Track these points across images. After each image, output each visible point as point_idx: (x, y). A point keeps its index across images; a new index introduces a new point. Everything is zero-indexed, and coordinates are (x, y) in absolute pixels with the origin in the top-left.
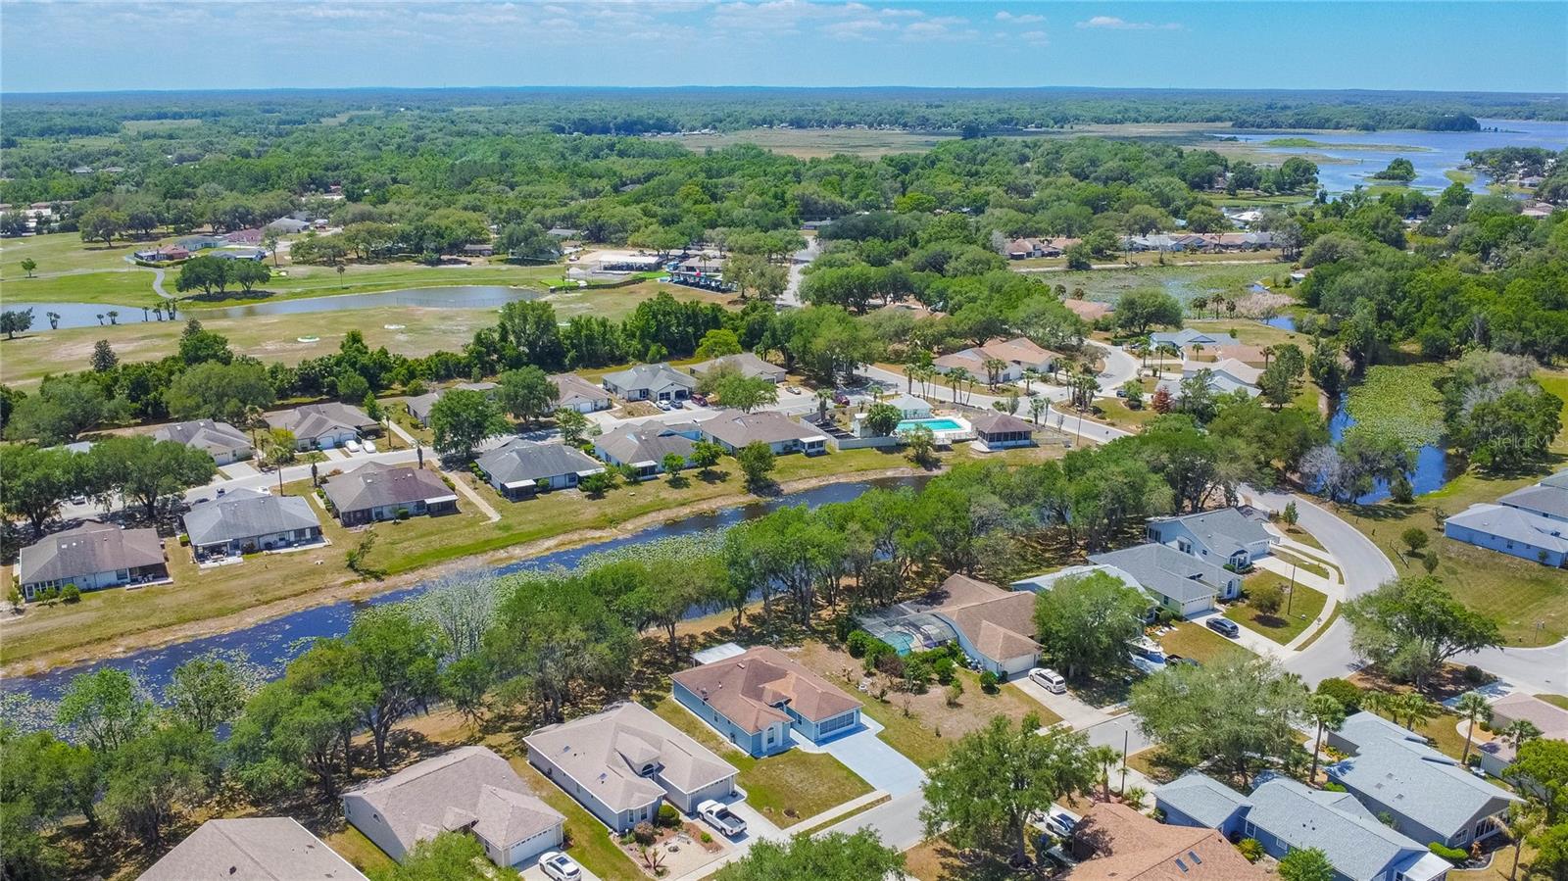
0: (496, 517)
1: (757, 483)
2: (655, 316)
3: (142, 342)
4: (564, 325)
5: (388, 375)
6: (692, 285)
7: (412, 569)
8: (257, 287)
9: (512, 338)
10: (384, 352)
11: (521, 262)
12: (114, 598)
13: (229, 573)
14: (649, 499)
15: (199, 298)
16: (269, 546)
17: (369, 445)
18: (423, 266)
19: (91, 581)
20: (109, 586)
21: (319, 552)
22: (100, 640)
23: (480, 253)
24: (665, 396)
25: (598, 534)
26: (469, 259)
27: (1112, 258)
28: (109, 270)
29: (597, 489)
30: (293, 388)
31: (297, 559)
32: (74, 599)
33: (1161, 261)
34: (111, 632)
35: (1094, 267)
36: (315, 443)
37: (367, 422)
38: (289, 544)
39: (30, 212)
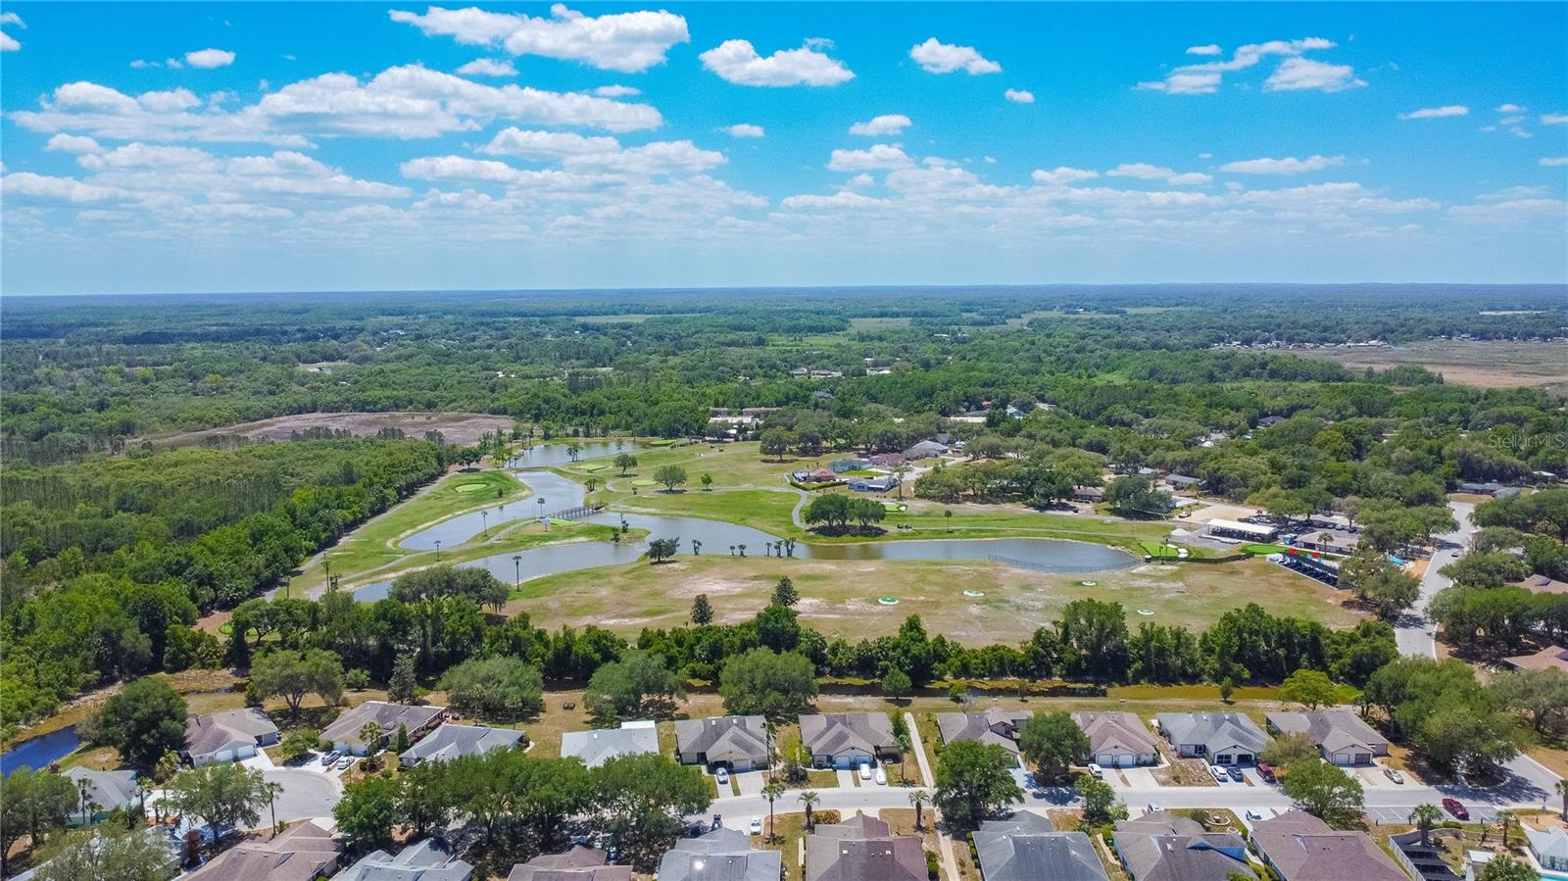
2: (1240, 631)
3: (751, 583)
4: (1134, 631)
5: (941, 666)
6: (1304, 571)
8: (872, 523)
9: (1074, 641)
10: (941, 640)
11: (1128, 514)
15: (822, 531)
17: (880, 774)
18: (1032, 510)
23: (1088, 499)
26: (1078, 505)
28: (766, 488)
30: (850, 667)
36: (830, 759)
37: (888, 740)
39: (734, 420)
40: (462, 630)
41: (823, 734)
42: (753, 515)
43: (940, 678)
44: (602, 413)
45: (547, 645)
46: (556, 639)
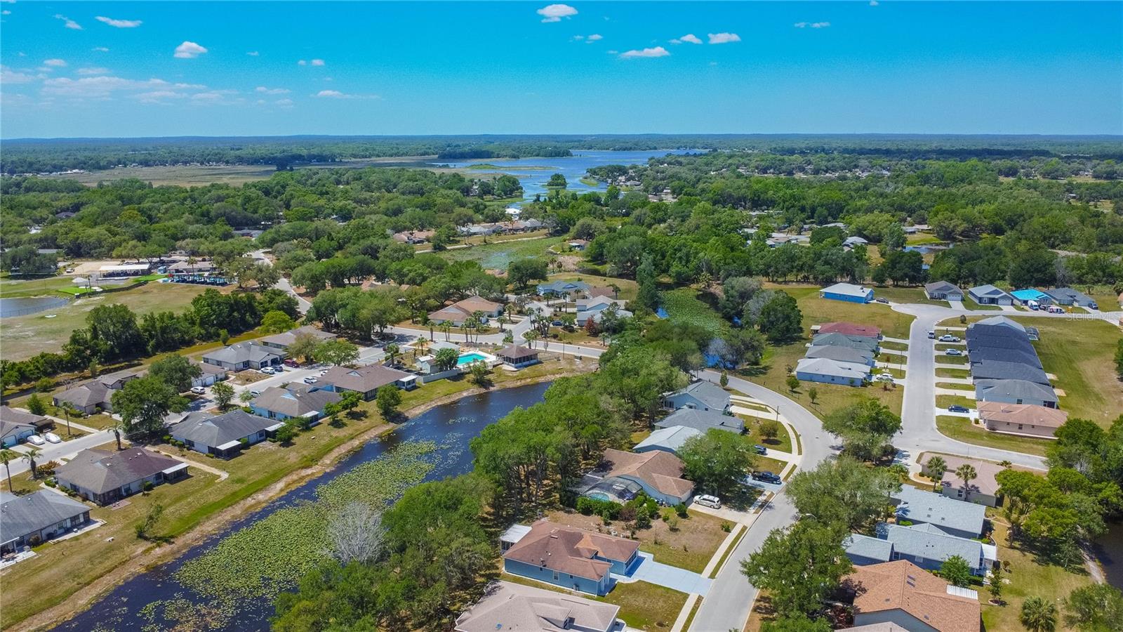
0: (225, 475)
4: (141, 322)
7: (190, 529)
16: (52, 536)
17: (51, 437)
31: (85, 541)
38: (68, 531)
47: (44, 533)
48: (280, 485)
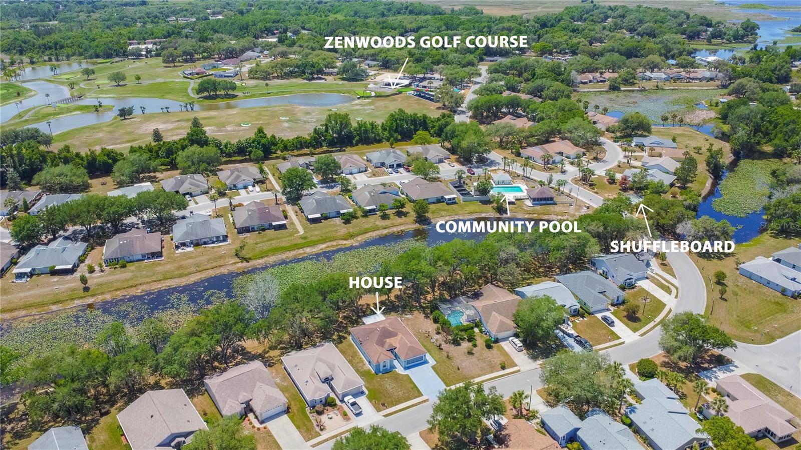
0: (302, 232)
1: (422, 219)
2: (396, 120)
3: (177, 124)
4: (354, 125)
5: (275, 148)
6: (422, 97)
7: (262, 257)
8: (230, 92)
9: (330, 131)
10: (274, 137)
11: (349, 80)
12: (140, 266)
13: (187, 256)
14: (371, 225)
15: (206, 98)
16: (205, 243)
17: (257, 188)
18: (305, 81)
19: (131, 258)
20: (139, 260)
21: (226, 247)
22: (132, 287)
24: (391, 166)
25: (345, 242)
26: (326, 78)
27: (633, 84)
28: (171, 80)
29: (348, 219)
30: (234, 153)
31: (215, 250)
32: (124, 266)
33: (657, 87)
34: (136, 283)
35: (622, 89)
36: (235, 186)
37: (259, 176)
38: (213, 242)
39: (143, 47)
40: (35, 157)
41: (229, 177)
42: (167, 93)
43: (275, 153)
44: (62, 47)
45: (82, 159)
46: (87, 156)
47: (203, 241)
48: (323, 246)
